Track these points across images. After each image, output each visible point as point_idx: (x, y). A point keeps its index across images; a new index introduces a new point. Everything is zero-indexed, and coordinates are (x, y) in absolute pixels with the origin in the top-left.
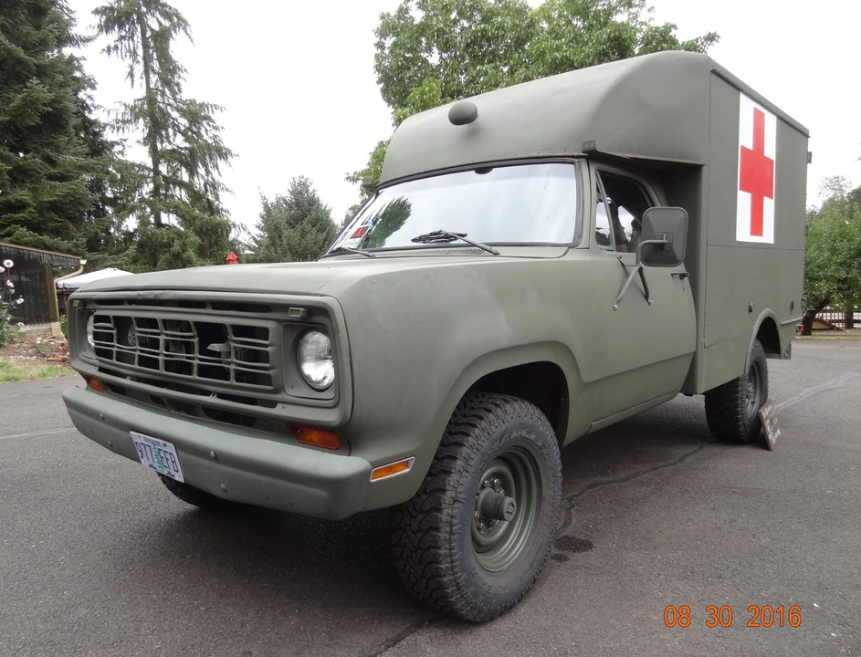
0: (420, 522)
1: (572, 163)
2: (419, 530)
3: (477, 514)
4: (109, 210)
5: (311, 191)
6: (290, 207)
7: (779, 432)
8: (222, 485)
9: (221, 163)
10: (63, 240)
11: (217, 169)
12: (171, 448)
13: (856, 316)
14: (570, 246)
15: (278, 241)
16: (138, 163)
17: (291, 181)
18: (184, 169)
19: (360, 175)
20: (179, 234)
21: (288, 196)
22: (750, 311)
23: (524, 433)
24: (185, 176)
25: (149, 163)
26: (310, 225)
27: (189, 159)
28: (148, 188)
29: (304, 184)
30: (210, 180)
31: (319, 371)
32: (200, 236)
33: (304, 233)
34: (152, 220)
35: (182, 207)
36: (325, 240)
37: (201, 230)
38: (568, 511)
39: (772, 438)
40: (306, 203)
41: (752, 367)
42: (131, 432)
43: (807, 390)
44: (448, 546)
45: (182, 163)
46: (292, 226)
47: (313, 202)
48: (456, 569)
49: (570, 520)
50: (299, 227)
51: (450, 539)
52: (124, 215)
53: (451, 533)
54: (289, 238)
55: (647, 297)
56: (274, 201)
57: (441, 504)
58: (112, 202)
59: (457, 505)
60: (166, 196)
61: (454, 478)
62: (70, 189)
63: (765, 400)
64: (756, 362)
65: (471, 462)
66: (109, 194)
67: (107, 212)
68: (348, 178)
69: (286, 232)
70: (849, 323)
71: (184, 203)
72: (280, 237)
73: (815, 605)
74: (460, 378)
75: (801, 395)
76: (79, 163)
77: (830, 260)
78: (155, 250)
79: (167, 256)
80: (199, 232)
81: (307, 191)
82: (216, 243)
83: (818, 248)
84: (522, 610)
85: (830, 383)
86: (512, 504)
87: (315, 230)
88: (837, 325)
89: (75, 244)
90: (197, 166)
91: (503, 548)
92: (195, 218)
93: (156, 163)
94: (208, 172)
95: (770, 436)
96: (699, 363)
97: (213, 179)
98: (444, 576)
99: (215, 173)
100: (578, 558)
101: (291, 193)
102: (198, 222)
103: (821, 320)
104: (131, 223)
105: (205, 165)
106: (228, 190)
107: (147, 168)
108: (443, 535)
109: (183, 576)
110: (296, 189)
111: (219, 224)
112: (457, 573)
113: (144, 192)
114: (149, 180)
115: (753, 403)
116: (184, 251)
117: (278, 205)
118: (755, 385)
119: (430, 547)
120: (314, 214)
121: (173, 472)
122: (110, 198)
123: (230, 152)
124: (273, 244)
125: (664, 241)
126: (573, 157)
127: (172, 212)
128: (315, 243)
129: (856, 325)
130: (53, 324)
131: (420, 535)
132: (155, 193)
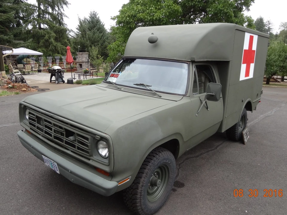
0: (132, 192)
1: (187, 63)
2: (131, 194)
3: (149, 184)
4: (21, 21)
5: (97, 17)
6: (90, 23)
7: (249, 137)
8: (72, 180)
9: (64, 6)
10: (4, 36)
11: (63, 8)
12: (56, 164)
13: (285, 77)
14: (184, 96)
15: (85, 36)
16: (32, 4)
17: (90, 13)
18: (50, 7)
19: (116, 17)
20: (48, 33)
21: (88, 18)
22: (242, 101)
23: (165, 161)
24: (50, 10)
25: (37, 5)
26: (96, 30)
27: (52, 4)
28: (36, 14)
29: (95, 14)
30: (60, 12)
31: (104, 152)
32: (56, 33)
33: (94, 33)
34: (38, 26)
35: (49, 22)
36: (102, 36)
37: (56, 31)
38: (178, 169)
39: (246, 140)
40: (95, 22)
41: (242, 117)
42: (42, 155)
43: (262, 116)
44: (140, 199)
45: (49, 5)
46: (90, 30)
47: (98, 21)
48: (142, 205)
49: (179, 174)
50: (92, 31)
51: (141, 197)
52: (27, 24)
53: (141, 195)
54: (89, 35)
55: (207, 108)
56: (84, 19)
57: (138, 187)
58: (22, 18)
59: (143, 187)
60: (43, 17)
61: (143, 179)
62: (8, 17)
63: (245, 127)
64: (243, 115)
65: (148, 174)
66: (21, 16)
67: (20, 22)
68: (111, 18)
69: (88, 32)
70: (283, 79)
71: (50, 21)
72: (85, 34)
73: (246, 211)
74: (146, 152)
75: (259, 118)
76: (10, 7)
77: (278, 59)
78: (39, 38)
79: (43, 40)
80: (55, 32)
81: (96, 17)
82: (62, 36)
83: (274, 55)
84: (161, 211)
85: (269, 112)
86: (160, 182)
87: (98, 32)
88: (278, 80)
89: (9, 37)
90: (55, 7)
91: (155, 194)
92: (54, 27)
93: (39, 5)
94: (59, 9)
95: (245, 140)
96: (223, 123)
97: (61, 12)
98: (138, 207)
99: (62, 10)
100: (179, 190)
101: (90, 18)
102: (55, 28)
103: (273, 78)
104: (30, 27)
105: (58, 6)
106: (66, 16)
107: (36, 6)
108: (138, 196)
109: (57, 194)
110: (92, 16)
111: (63, 29)
112: (142, 206)
113: (35, 16)
114: (36, 11)
115: (241, 127)
116: (50, 39)
117: (84, 22)
118: (243, 122)
119: (135, 199)
120: (98, 26)
121: (56, 170)
122: (22, 17)
123: (67, 2)
124: (83, 37)
125: (214, 94)
126: (188, 61)
127: (45, 24)
128: (98, 37)
129: (285, 81)
130: (2, 72)
131: (131, 195)
132: (39, 16)
